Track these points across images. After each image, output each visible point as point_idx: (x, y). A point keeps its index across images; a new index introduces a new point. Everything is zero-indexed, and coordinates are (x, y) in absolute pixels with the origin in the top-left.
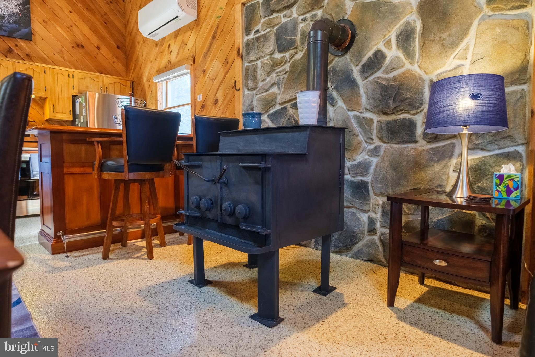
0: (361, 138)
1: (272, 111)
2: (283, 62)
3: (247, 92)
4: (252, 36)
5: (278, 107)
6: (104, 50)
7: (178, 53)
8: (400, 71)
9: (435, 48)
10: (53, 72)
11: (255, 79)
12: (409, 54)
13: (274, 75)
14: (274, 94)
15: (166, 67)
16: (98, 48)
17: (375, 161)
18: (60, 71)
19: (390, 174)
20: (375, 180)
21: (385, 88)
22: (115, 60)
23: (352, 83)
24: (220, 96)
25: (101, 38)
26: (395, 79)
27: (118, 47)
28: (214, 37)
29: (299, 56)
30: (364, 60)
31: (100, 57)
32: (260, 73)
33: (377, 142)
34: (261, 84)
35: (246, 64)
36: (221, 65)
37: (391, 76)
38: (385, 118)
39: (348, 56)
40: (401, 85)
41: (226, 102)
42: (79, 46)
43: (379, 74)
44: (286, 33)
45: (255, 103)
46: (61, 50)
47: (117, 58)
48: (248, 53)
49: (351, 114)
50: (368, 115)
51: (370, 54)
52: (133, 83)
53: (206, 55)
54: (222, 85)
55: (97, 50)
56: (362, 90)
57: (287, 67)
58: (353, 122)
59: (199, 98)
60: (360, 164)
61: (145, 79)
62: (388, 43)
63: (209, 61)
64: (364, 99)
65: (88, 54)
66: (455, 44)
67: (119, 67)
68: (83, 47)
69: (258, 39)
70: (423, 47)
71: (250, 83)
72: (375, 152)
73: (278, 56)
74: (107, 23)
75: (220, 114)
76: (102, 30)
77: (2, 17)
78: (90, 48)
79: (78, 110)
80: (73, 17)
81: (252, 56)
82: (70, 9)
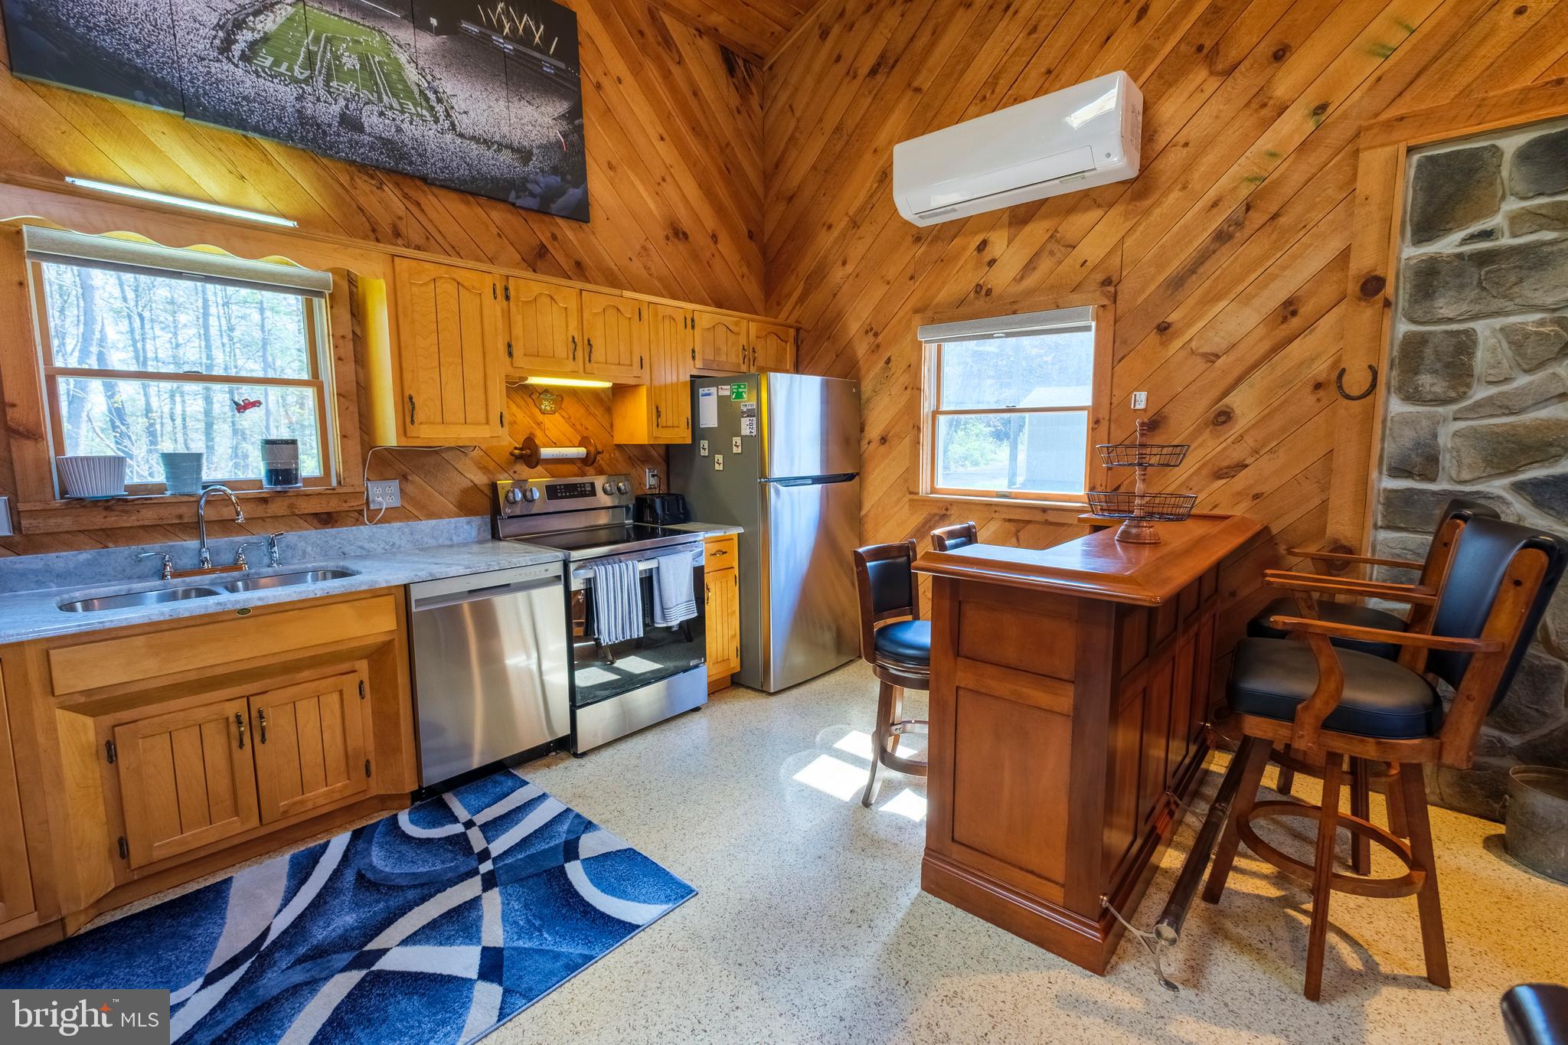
4: (1450, 246)
6: (725, 246)
7: (1029, 266)
10: (656, 314)
11: (1462, 374)
15: (961, 302)
16: (714, 238)
18: (668, 312)
22: (745, 269)
24: (1244, 402)
25: (719, 210)
27: (751, 235)
28: (1223, 236)
31: (718, 264)
32: (1491, 360)
34: (1481, 391)
35: (1407, 327)
36: (1255, 321)
41: (1274, 424)
42: (678, 233)
46: (644, 248)
47: (749, 265)
48: (1424, 295)
52: (798, 330)
53: (1177, 283)
55: (710, 241)
59: (1139, 399)
61: (854, 327)
63: (1191, 301)
65: (695, 256)
67: (753, 289)
68: (686, 236)
69: (1484, 257)
71: (1430, 383)
74: (730, 170)
75: (1238, 454)
76: (721, 190)
77: (524, 154)
78: (700, 239)
79: (709, 417)
80: (666, 152)
81: (1445, 306)
82: (662, 131)
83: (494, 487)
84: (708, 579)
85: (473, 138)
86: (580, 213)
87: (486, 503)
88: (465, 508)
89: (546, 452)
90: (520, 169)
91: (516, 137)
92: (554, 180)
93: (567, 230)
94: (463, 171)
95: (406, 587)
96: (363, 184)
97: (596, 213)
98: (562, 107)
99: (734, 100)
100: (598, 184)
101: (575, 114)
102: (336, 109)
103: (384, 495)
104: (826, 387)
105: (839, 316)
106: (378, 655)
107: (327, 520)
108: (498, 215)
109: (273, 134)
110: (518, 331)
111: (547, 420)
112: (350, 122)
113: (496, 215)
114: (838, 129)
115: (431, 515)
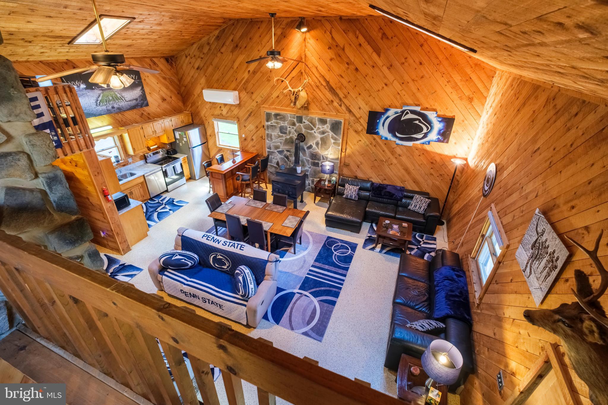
0: (307, 164)
1: (278, 150)
2: (282, 136)
3: (267, 141)
4: (269, 123)
5: (280, 150)
6: (173, 98)
7: (227, 112)
8: (316, 151)
9: (323, 149)
11: (271, 139)
12: (318, 148)
13: (279, 139)
14: (279, 145)
15: (219, 116)
16: (171, 97)
17: (310, 169)
19: (314, 173)
20: (310, 174)
21: (313, 154)
23: (304, 150)
24: (254, 138)
25: (171, 91)
26: (315, 152)
28: (249, 115)
29: (288, 137)
30: (308, 146)
31: (173, 102)
32: (273, 137)
33: (311, 166)
34: (274, 141)
35: (267, 132)
36: (254, 128)
37: (314, 151)
38: (312, 161)
39: (303, 143)
40: (316, 154)
41: (257, 141)
43: (311, 150)
44: (283, 129)
45: (271, 146)
46: (158, 105)
47: (179, 100)
48: (268, 128)
49: (304, 157)
50: (308, 159)
51: (309, 145)
52: (191, 113)
53: (246, 120)
54: (255, 134)
55: (170, 98)
56: (307, 153)
57: (284, 138)
58: (305, 160)
59: (244, 136)
60: (306, 170)
61: (202, 115)
62: (313, 143)
63: (247, 123)
64: (307, 154)
66: (327, 149)
67: (181, 105)
68: (165, 100)
69: (272, 126)
70: (321, 147)
71: (269, 139)
72: (310, 168)
73: (280, 134)
74: (171, 82)
75: (255, 144)
76: (171, 87)
77: (136, 100)
78: (168, 99)
79: (178, 136)
80: (159, 85)
81: (270, 131)
82: (157, 82)
83: (145, 155)
84: (183, 164)
85: (129, 101)
86: (147, 105)
87: (143, 157)
88: (141, 159)
89: (151, 148)
90: (136, 102)
91: (135, 98)
92: (142, 101)
93: (145, 108)
94: (129, 107)
95: (144, 175)
96: (116, 115)
97: (149, 103)
98: (140, 88)
99: (170, 67)
100: (149, 98)
101: (143, 88)
102: (111, 106)
103: (130, 160)
104: (199, 130)
105: (199, 112)
106: (142, 183)
107: (124, 165)
108: (135, 111)
109: (105, 114)
110: (145, 133)
111: (149, 142)
112: (113, 107)
113: (134, 111)
114: (192, 77)
115: (137, 162)
